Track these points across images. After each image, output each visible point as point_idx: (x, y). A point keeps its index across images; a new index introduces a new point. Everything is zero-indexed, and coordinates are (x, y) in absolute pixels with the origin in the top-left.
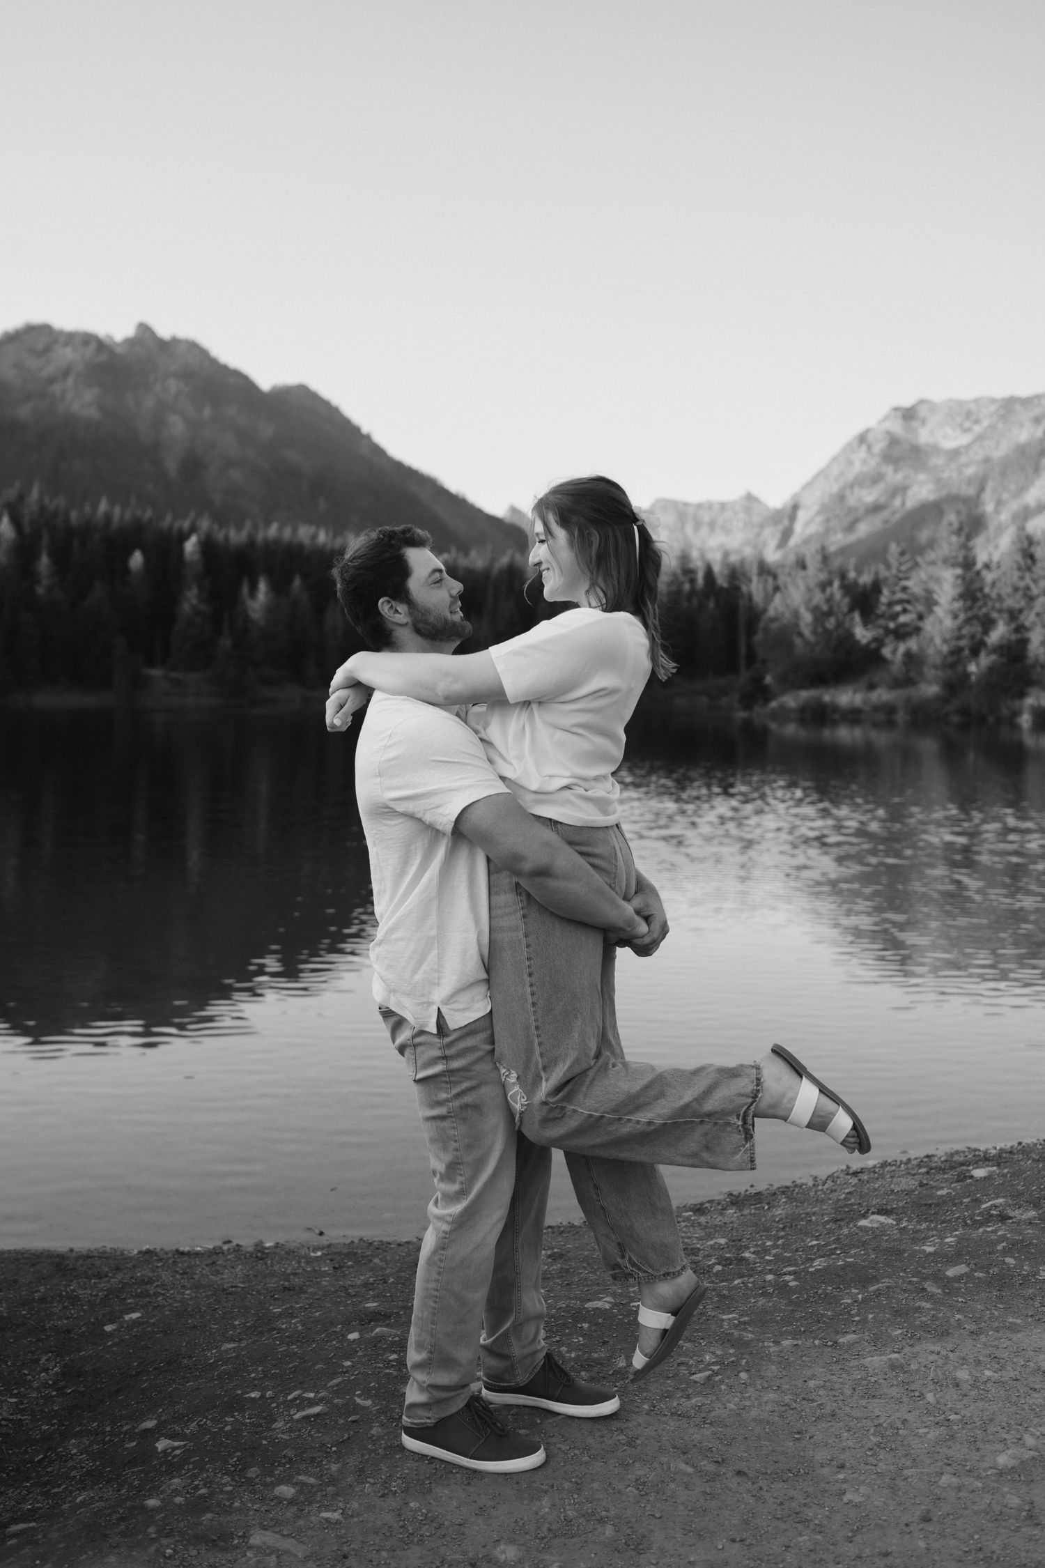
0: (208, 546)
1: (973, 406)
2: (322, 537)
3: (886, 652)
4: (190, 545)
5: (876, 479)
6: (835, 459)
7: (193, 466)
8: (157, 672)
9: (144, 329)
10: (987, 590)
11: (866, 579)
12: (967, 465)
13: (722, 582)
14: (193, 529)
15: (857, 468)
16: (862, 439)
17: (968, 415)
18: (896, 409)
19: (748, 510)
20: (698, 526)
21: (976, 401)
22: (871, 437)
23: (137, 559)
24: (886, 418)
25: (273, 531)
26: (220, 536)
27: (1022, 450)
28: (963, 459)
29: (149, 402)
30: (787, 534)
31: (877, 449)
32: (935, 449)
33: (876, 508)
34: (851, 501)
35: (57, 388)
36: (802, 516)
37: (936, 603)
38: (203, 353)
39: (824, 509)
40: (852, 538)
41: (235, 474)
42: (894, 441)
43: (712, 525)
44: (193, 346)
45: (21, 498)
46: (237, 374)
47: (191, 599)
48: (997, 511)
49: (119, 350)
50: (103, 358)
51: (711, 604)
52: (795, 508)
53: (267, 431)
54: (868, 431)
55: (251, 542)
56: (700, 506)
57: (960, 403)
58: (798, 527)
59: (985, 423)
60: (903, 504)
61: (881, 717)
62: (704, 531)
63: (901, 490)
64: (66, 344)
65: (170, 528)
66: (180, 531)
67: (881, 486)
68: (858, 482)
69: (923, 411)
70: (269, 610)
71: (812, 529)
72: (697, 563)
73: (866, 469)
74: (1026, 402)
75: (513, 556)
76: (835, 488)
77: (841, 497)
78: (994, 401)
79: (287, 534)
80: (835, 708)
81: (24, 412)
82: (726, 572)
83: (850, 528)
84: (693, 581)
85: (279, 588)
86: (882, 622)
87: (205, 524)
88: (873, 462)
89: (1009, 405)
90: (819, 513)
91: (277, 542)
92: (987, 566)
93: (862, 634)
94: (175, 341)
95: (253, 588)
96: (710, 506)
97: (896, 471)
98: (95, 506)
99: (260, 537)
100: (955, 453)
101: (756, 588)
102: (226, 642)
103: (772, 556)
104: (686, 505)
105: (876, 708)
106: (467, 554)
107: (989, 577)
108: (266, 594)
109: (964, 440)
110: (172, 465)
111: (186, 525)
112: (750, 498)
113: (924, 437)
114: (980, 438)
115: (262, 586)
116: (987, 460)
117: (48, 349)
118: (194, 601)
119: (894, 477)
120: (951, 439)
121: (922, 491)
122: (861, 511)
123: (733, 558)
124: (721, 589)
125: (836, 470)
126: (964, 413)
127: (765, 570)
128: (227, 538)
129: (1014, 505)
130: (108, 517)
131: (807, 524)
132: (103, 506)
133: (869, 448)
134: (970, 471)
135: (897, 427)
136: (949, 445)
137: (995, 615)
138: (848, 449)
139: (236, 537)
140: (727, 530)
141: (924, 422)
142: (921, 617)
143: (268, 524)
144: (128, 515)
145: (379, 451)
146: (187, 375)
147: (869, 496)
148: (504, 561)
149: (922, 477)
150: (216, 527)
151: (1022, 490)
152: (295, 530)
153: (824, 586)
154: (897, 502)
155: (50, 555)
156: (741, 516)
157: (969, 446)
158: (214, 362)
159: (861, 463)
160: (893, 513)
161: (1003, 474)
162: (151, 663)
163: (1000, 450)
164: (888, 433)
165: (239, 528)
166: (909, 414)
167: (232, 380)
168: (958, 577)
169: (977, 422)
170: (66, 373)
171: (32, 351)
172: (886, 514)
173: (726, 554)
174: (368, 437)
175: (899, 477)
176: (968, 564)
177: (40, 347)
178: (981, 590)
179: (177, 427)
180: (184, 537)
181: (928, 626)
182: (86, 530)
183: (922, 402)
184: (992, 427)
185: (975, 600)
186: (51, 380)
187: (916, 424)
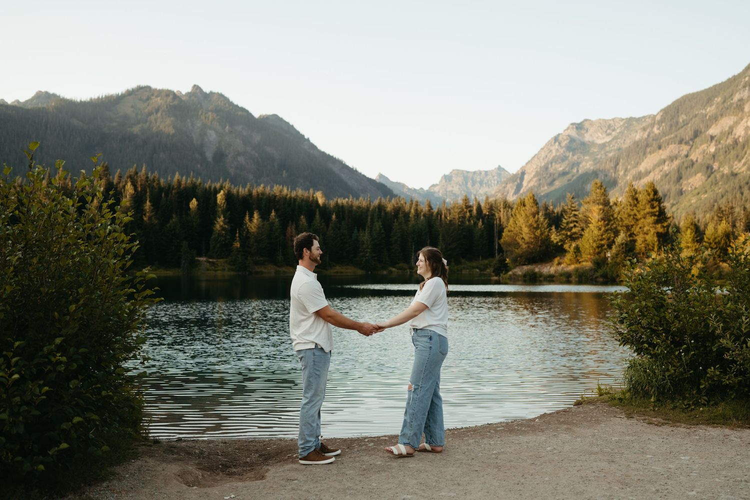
0: (229, 197)
1: (611, 122)
2: (285, 191)
3: (566, 246)
4: (220, 196)
5: (564, 159)
6: (542, 149)
7: (220, 156)
8: (203, 259)
9: (196, 87)
10: (615, 216)
11: (558, 210)
12: (610, 152)
13: (485, 212)
14: (221, 188)
15: (554, 154)
16: (556, 139)
17: (609, 127)
18: (572, 124)
19: (499, 175)
20: (474, 183)
21: (613, 120)
22: (560, 138)
23: (194, 203)
24: (568, 129)
25: (260, 189)
26: (235, 191)
27: (637, 144)
28: (607, 149)
29: (199, 124)
30: (519, 187)
31: (563, 144)
32: (593, 144)
33: (564, 174)
34: (551, 170)
35: (152, 118)
36: (526, 177)
37: (591, 223)
38: (226, 100)
39: (537, 174)
40: (552, 188)
41: (241, 159)
42: (572, 140)
43: (481, 183)
44: (221, 95)
45: (136, 173)
46: (243, 110)
47: (220, 222)
48: (625, 175)
49: (184, 99)
50: (176, 102)
51: (480, 223)
52: (523, 173)
53: (257, 138)
54: (559, 135)
55: (250, 194)
56: (475, 173)
57: (605, 121)
58: (525, 183)
59: (618, 131)
60: (578, 171)
61: (564, 279)
62: (477, 185)
63: (577, 164)
64: (157, 97)
65: (210, 187)
66: (215, 188)
67: (567, 162)
68: (555, 160)
69: (586, 125)
70: (259, 228)
71: (532, 184)
72: (472, 202)
73: (558, 154)
74: (638, 120)
75: (380, 199)
76: (543, 164)
77: (546, 168)
78: (623, 120)
79: (268, 190)
80: (541, 275)
81: (136, 130)
82: (487, 207)
83: (551, 183)
84: (471, 211)
85: (264, 216)
86: (564, 232)
87: (227, 185)
88: (562, 151)
89: (630, 122)
90: (535, 176)
91: (263, 194)
92: (616, 204)
93: (555, 237)
94: (211, 93)
95: (251, 216)
96: (480, 173)
97: (573, 155)
98: (173, 177)
99: (254, 192)
100: (603, 146)
101: (502, 215)
102: (237, 245)
103: (511, 198)
104: (468, 172)
105: (561, 275)
106: (358, 199)
107: (617, 209)
108: (257, 220)
109: (608, 139)
110: (209, 155)
111: (218, 186)
112: (500, 168)
113: (587, 138)
114: (615, 138)
115: (256, 215)
116: (619, 149)
117: (148, 99)
118: (222, 223)
119: (572, 157)
120: (601, 139)
121: (587, 165)
122: (557, 175)
123: (491, 199)
124: (485, 215)
125: (543, 155)
126: (607, 126)
127: (507, 206)
128: (238, 192)
129: (634, 172)
130: (179, 182)
131: (529, 182)
132: (177, 176)
133: (560, 144)
134: (611, 155)
135: (573, 133)
136: (600, 142)
137: (619, 228)
138: (549, 144)
139: (243, 191)
140: (489, 186)
141: (587, 131)
142: (583, 230)
143: (259, 185)
144: (189, 181)
145: (314, 147)
146: (217, 111)
147: (560, 168)
148: (376, 202)
149: (587, 158)
150: (233, 187)
151: (637, 164)
152: (272, 187)
153: (534, 215)
154: (575, 170)
155: (150, 201)
156: (496, 178)
157: (610, 141)
158: (231, 104)
159: (556, 151)
160: (573, 176)
161: (628, 156)
162: (201, 256)
163: (626, 144)
164: (569, 136)
165: (244, 187)
166: (579, 127)
167: (240, 113)
168: (600, 209)
169: (614, 130)
170: (157, 111)
171: (141, 100)
172: (569, 176)
173: (487, 198)
174: (308, 140)
175: (575, 157)
176: (606, 203)
177: (145, 98)
178: (613, 216)
179: (212, 136)
180: (216, 192)
181: (586, 234)
182: (168, 189)
183: (586, 120)
184: (621, 133)
185: (609, 221)
186: (150, 114)
187: (583, 132)
